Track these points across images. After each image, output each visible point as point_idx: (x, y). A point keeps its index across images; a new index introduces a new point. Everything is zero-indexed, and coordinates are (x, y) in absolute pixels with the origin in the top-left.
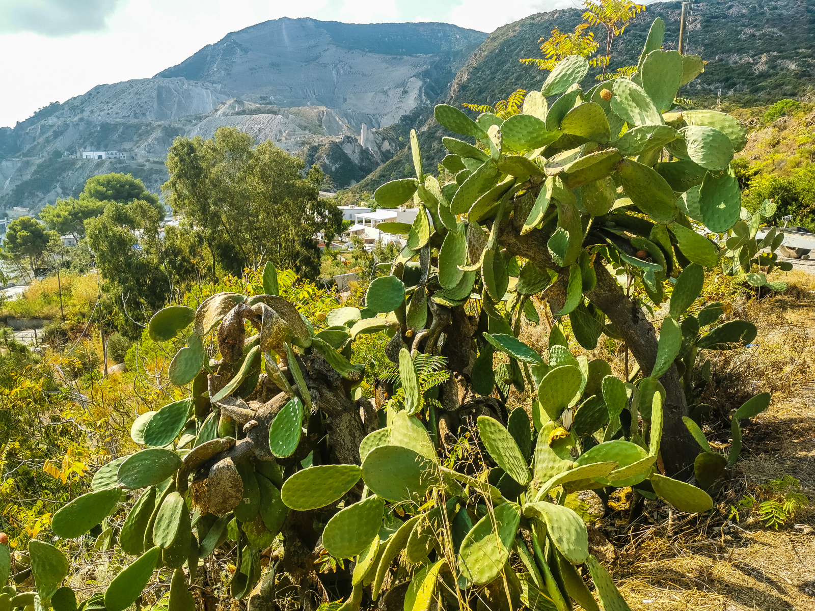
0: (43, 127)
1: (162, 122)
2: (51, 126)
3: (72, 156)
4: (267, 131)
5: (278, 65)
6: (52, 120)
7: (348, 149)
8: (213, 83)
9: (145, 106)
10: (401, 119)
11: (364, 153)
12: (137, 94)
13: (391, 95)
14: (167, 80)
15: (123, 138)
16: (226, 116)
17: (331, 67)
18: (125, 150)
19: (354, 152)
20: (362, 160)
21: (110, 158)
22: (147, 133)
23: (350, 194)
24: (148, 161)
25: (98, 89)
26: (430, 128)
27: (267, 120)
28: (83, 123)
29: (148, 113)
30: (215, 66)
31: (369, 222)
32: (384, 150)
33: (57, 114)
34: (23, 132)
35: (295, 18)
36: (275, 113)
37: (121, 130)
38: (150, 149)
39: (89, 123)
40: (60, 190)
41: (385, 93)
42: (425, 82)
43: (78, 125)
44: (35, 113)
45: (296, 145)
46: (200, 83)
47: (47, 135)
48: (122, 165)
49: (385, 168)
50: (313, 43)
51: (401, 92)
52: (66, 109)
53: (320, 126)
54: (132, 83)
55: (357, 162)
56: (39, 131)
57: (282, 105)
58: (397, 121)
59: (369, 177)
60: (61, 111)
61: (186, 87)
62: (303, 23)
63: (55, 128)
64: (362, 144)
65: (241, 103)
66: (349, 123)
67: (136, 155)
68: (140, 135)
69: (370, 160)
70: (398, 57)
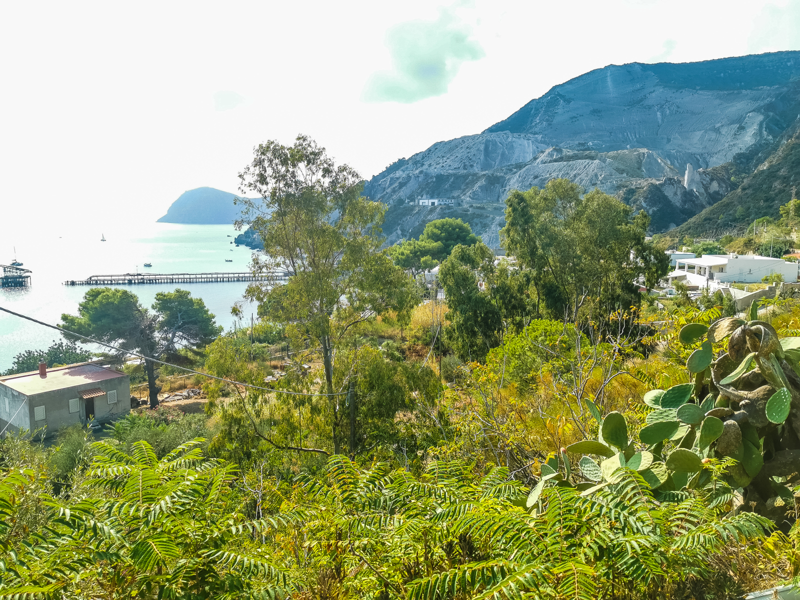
0: (392, 179)
1: (487, 172)
2: (397, 178)
3: (411, 204)
4: (583, 176)
5: (599, 112)
6: (399, 173)
7: (669, 192)
8: (535, 134)
9: (474, 159)
10: (734, 158)
11: (688, 195)
12: (467, 148)
13: (723, 133)
14: (494, 134)
15: (453, 187)
16: (544, 163)
17: (656, 108)
18: (453, 198)
19: (675, 194)
20: (684, 202)
21: (440, 204)
22: (473, 182)
23: (668, 238)
24: (471, 206)
25: (436, 146)
26: (771, 167)
27: (584, 165)
28: (422, 175)
29: (475, 165)
30: (538, 118)
31: (694, 268)
32: (711, 191)
33: (403, 168)
34: (376, 184)
35: (621, 64)
36: (592, 158)
37: (452, 180)
38: (474, 196)
39: (427, 175)
40: (399, 232)
41: (717, 131)
42: (767, 116)
43: (418, 177)
44: (386, 168)
45: (611, 188)
46: (523, 135)
47: (394, 186)
48: (450, 211)
49: (712, 211)
50: (638, 86)
51: (736, 129)
52: (410, 164)
53: (639, 169)
54: (464, 139)
55: (678, 204)
56: (388, 183)
57: (600, 150)
58: (730, 159)
59: (692, 220)
60: (406, 166)
61: (510, 139)
62: (629, 69)
63: (400, 180)
64: (686, 185)
65: (559, 151)
66: (672, 164)
67: (462, 201)
68: (467, 184)
69: (694, 202)
70: (736, 92)
